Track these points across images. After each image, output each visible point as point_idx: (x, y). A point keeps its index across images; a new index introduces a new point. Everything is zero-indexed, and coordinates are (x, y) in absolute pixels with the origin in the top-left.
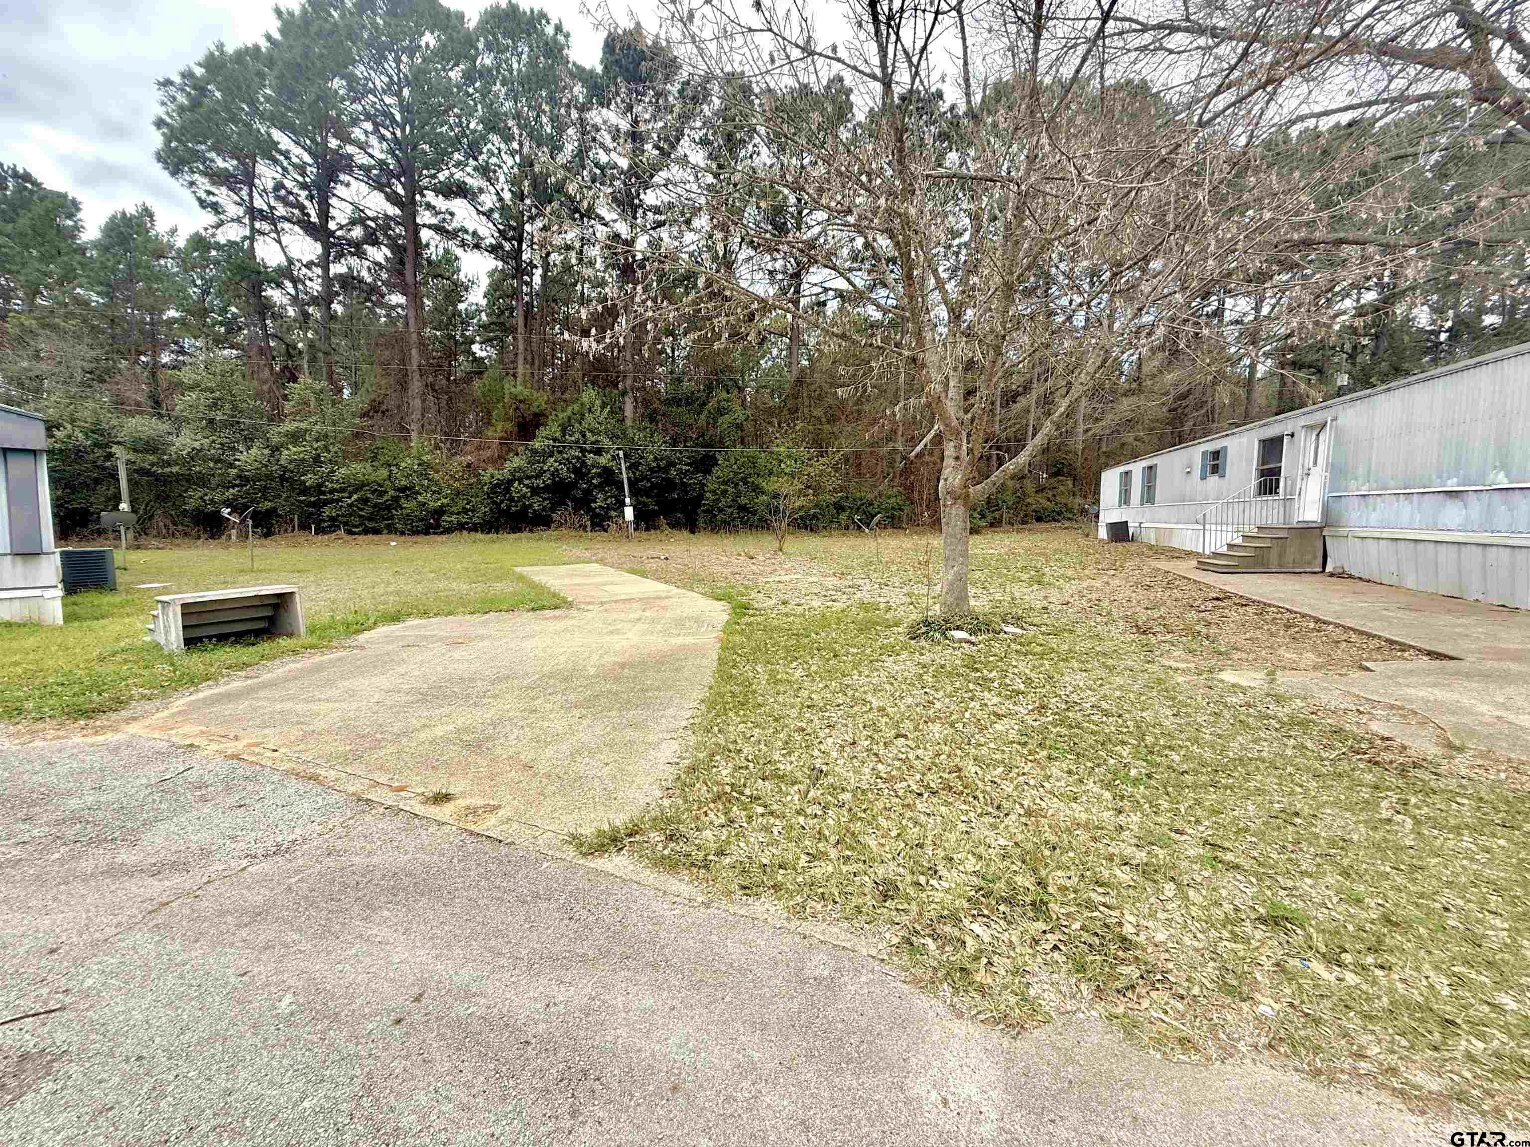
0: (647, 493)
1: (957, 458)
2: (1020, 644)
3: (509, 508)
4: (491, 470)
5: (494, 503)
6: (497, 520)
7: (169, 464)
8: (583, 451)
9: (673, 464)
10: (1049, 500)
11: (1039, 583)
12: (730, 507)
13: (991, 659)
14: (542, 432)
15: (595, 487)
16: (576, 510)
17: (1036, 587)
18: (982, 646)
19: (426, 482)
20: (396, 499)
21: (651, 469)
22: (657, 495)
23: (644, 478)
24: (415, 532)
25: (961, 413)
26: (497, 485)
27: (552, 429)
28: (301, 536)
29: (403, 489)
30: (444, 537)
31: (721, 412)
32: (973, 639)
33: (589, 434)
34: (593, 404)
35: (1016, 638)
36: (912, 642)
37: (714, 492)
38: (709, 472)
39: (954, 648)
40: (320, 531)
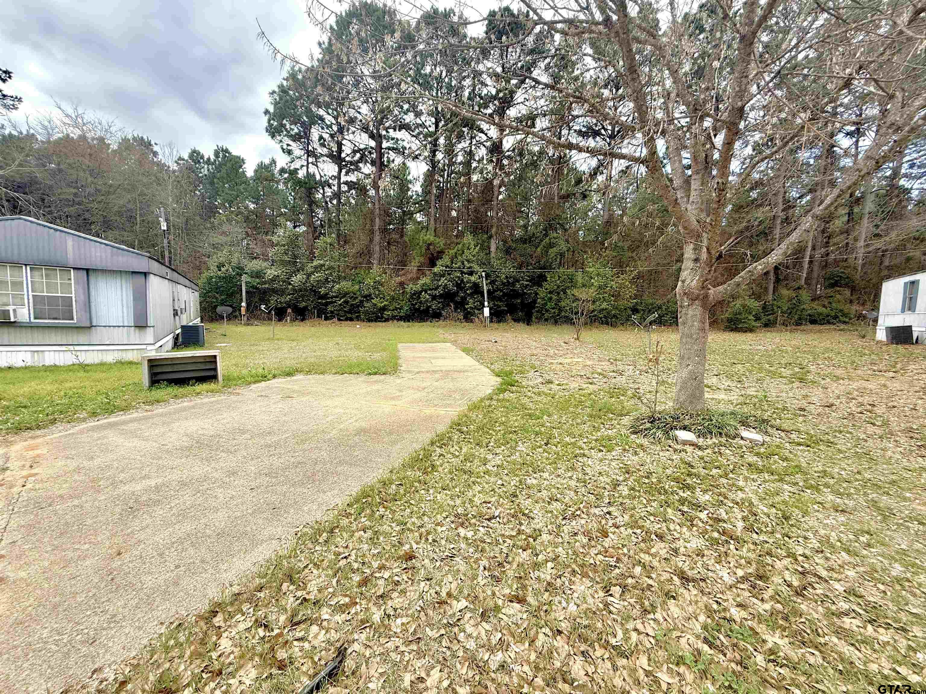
0: (500, 299)
1: (696, 260)
2: (758, 454)
3: (419, 307)
4: (411, 286)
5: (412, 304)
6: (413, 315)
7: (265, 283)
8: (462, 273)
9: (518, 281)
10: (824, 306)
11: (801, 380)
12: (553, 308)
13: (714, 471)
14: (439, 262)
15: (469, 295)
16: (456, 309)
17: (797, 384)
18: (709, 451)
19: (377, 293)
20: (362, 302)
21: (503, 284)
22: (506, 300)
23: (498, 289)
24: (369, 320)
25: (703, 215)
26: (414, 294)
27: (446, 260)
28: (316, 321)
29: (365, 297)
30: (384, 324)
31: (551, 245)
32: (701, 441)
33: (466, 263)
34: (470, 244)
35: (753, 444)
36: (633, 436)
37: (543, 299)
38: (541, 286)
39: (675, 450)
40: (326, 319)
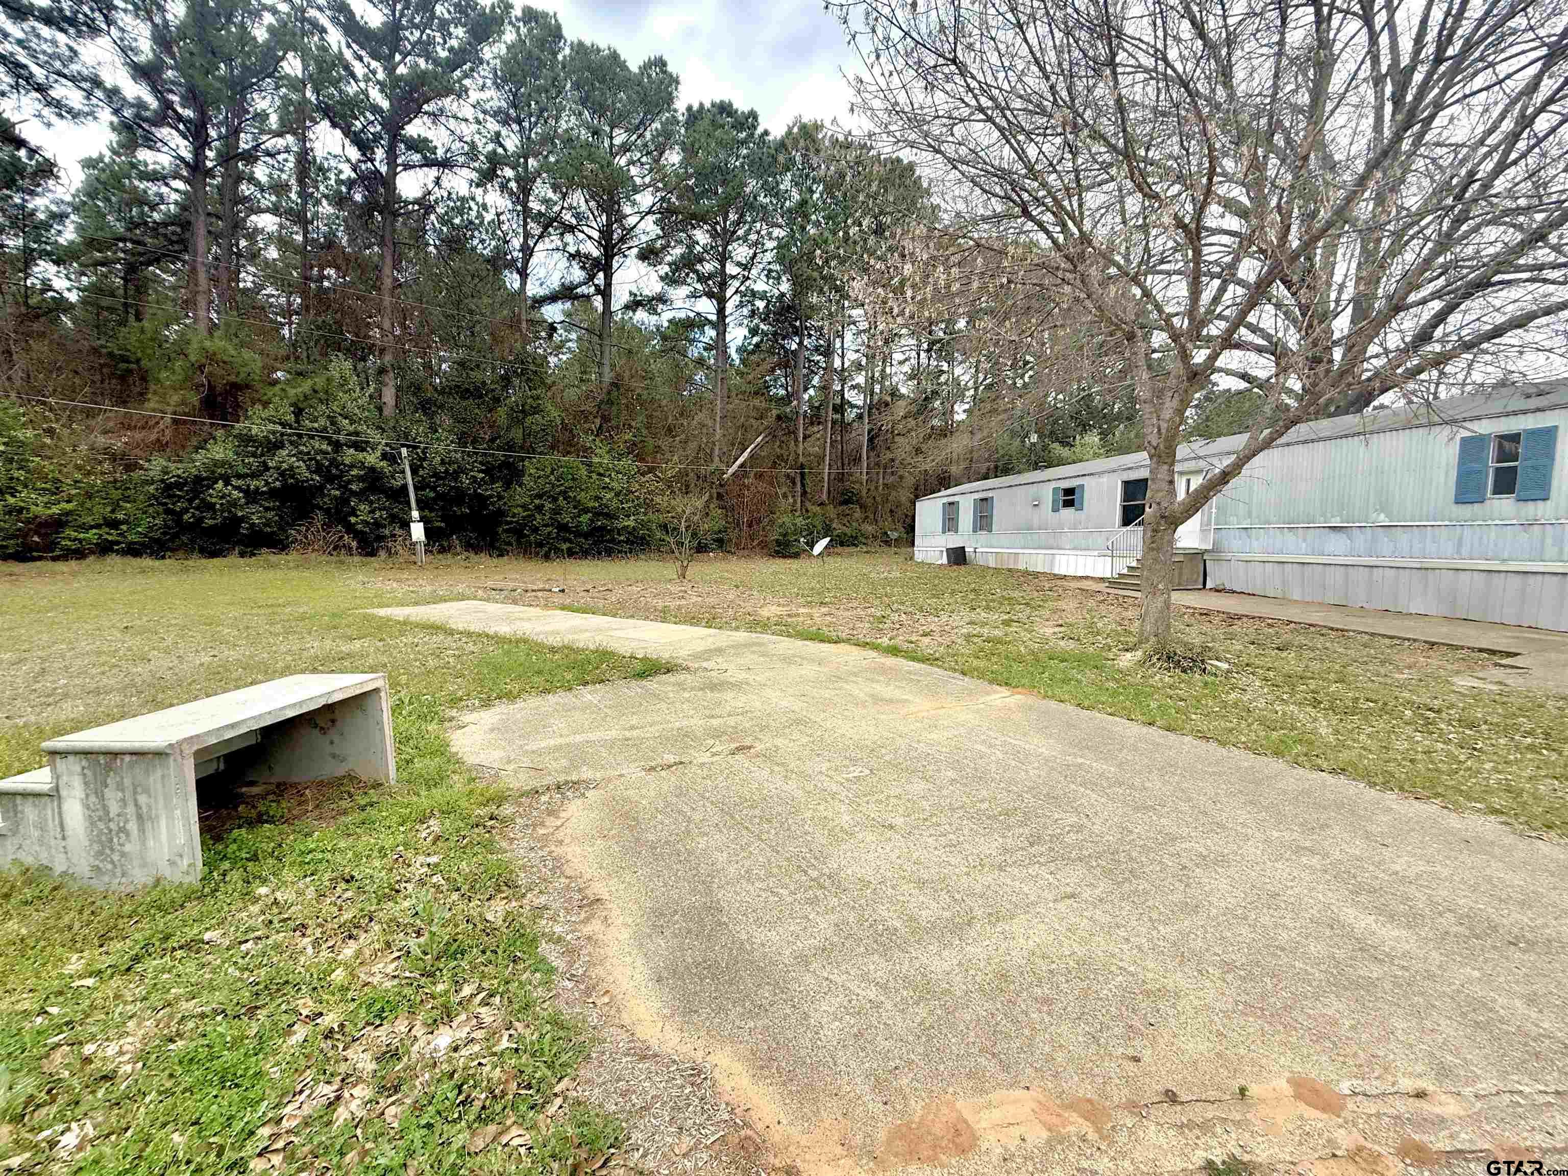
0: (435, 505)
3: (200, 520)
4: (161, 462)
5: (168, 511)
6: (174, 539)
8: (334, 443)
9: (465, 470)
14: (258, 411)
15: (355, 494)
16: (327, 526)
26: (179, 485)
27: (277, 408)
33: (343, 422)
37: (524, 507)
38: (515, 482)
